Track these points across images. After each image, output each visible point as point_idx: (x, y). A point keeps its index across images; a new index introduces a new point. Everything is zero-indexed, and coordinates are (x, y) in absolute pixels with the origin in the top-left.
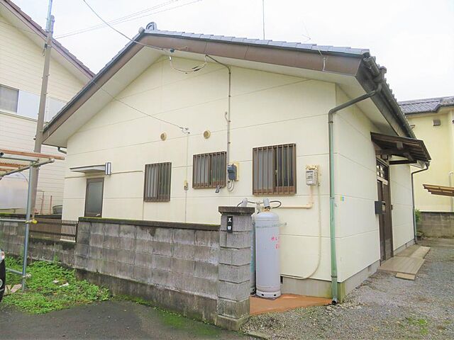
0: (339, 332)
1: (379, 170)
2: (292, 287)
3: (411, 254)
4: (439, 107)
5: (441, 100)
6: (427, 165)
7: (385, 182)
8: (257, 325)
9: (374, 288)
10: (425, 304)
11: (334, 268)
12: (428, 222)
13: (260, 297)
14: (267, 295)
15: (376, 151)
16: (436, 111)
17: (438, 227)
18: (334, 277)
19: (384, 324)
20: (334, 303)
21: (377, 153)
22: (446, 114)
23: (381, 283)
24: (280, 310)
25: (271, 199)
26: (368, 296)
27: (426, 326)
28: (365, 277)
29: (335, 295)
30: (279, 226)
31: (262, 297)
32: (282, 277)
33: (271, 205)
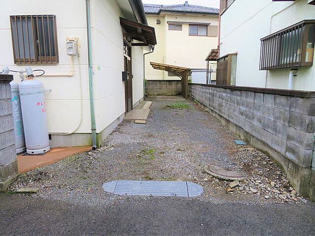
0: (97, 171)
1: (125, 49)
2: (60, 142)
3: (143, 106)
4: (160, 11)
5: (162, 6)
6: (153, 49)
7: (129, 58)
8: (25, 182)
9: (122, 133)
10: (152, 139)
11: (93, 123)
12: (151, 86)
13: (30, 155)
14: (36, 152)
15: (123, 34)
16: (158, 14)
17: (156, 89)
18: (94, 130)
19: (129, 158)
20: (94, 149)
21: (124, 35)
22: (164, 17)
23: (126, 128)
24: (49, 163)
25: (34, 68)
26: (118, 139)
27: (154, 153)
28: (115, 126)
29: (95, 143)
30: (43, 92)
31: (32, 154)
32: (50, 136)
33: (35, 74)
